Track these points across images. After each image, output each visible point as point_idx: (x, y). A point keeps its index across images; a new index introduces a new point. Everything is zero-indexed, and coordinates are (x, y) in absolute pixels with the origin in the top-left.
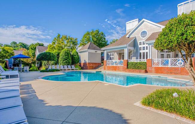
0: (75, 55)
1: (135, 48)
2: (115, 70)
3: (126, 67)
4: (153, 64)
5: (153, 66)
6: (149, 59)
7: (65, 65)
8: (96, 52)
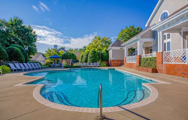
0: (105, 54)
1: (155, 39)
2: (131, 68)
3: (138, 64)
4: (164, 60)
5: (164, 63)
6: (160, 53)
7: (91, 62)
8: (121, 48)
